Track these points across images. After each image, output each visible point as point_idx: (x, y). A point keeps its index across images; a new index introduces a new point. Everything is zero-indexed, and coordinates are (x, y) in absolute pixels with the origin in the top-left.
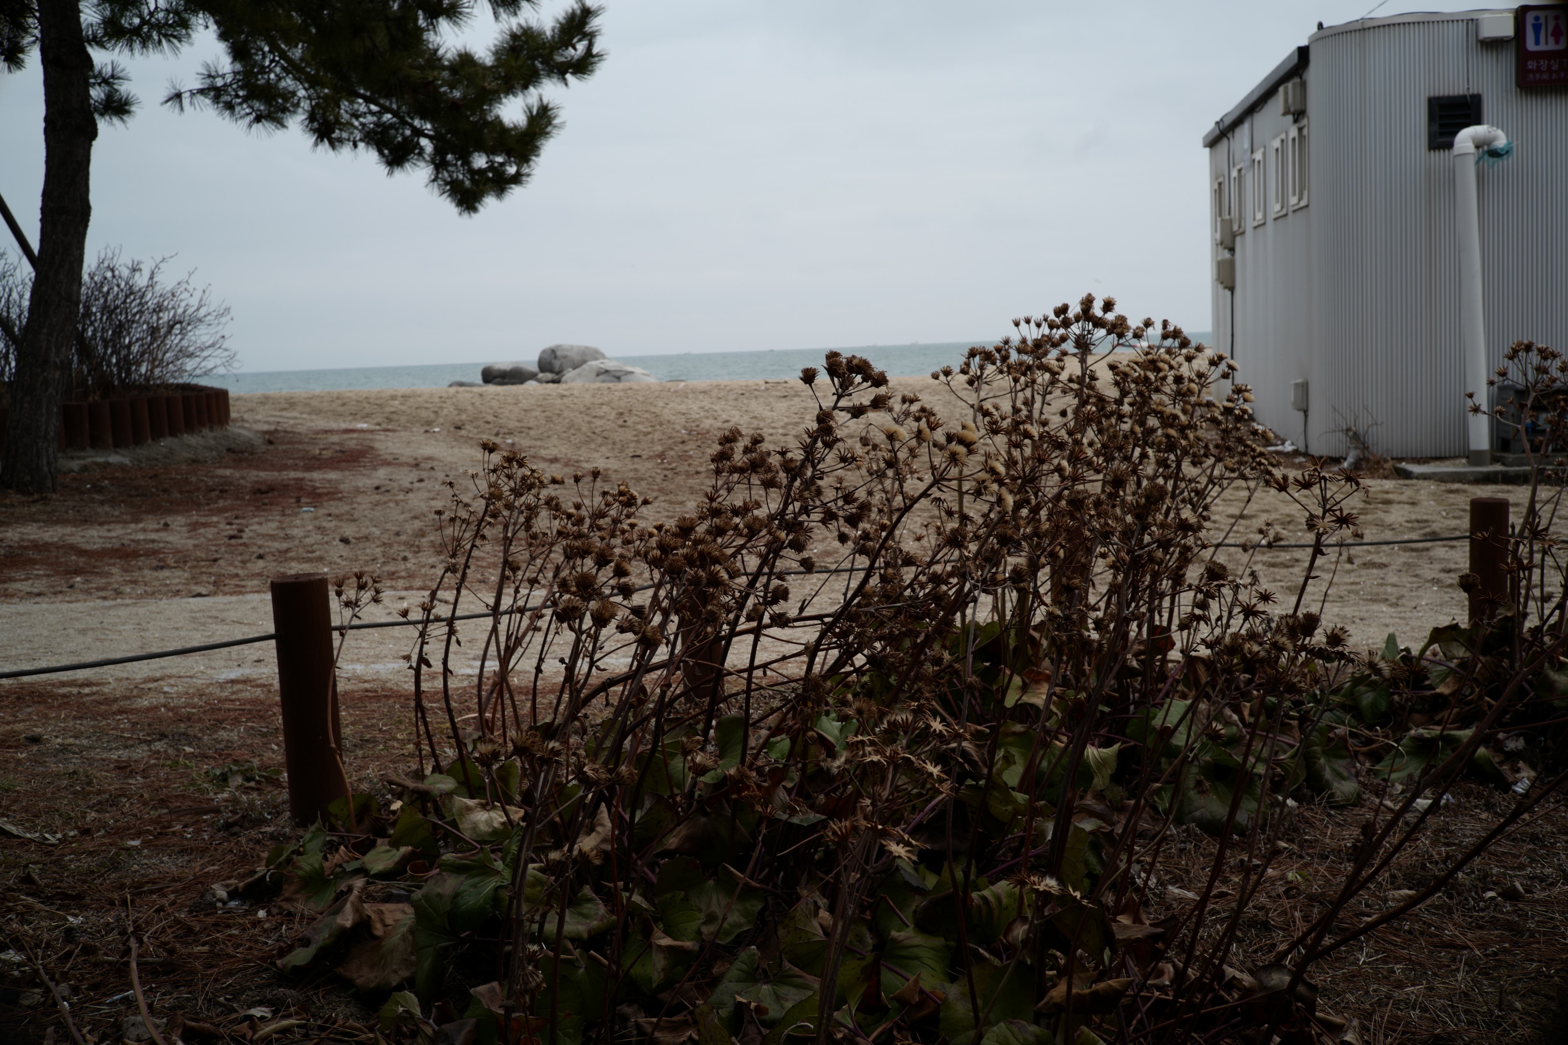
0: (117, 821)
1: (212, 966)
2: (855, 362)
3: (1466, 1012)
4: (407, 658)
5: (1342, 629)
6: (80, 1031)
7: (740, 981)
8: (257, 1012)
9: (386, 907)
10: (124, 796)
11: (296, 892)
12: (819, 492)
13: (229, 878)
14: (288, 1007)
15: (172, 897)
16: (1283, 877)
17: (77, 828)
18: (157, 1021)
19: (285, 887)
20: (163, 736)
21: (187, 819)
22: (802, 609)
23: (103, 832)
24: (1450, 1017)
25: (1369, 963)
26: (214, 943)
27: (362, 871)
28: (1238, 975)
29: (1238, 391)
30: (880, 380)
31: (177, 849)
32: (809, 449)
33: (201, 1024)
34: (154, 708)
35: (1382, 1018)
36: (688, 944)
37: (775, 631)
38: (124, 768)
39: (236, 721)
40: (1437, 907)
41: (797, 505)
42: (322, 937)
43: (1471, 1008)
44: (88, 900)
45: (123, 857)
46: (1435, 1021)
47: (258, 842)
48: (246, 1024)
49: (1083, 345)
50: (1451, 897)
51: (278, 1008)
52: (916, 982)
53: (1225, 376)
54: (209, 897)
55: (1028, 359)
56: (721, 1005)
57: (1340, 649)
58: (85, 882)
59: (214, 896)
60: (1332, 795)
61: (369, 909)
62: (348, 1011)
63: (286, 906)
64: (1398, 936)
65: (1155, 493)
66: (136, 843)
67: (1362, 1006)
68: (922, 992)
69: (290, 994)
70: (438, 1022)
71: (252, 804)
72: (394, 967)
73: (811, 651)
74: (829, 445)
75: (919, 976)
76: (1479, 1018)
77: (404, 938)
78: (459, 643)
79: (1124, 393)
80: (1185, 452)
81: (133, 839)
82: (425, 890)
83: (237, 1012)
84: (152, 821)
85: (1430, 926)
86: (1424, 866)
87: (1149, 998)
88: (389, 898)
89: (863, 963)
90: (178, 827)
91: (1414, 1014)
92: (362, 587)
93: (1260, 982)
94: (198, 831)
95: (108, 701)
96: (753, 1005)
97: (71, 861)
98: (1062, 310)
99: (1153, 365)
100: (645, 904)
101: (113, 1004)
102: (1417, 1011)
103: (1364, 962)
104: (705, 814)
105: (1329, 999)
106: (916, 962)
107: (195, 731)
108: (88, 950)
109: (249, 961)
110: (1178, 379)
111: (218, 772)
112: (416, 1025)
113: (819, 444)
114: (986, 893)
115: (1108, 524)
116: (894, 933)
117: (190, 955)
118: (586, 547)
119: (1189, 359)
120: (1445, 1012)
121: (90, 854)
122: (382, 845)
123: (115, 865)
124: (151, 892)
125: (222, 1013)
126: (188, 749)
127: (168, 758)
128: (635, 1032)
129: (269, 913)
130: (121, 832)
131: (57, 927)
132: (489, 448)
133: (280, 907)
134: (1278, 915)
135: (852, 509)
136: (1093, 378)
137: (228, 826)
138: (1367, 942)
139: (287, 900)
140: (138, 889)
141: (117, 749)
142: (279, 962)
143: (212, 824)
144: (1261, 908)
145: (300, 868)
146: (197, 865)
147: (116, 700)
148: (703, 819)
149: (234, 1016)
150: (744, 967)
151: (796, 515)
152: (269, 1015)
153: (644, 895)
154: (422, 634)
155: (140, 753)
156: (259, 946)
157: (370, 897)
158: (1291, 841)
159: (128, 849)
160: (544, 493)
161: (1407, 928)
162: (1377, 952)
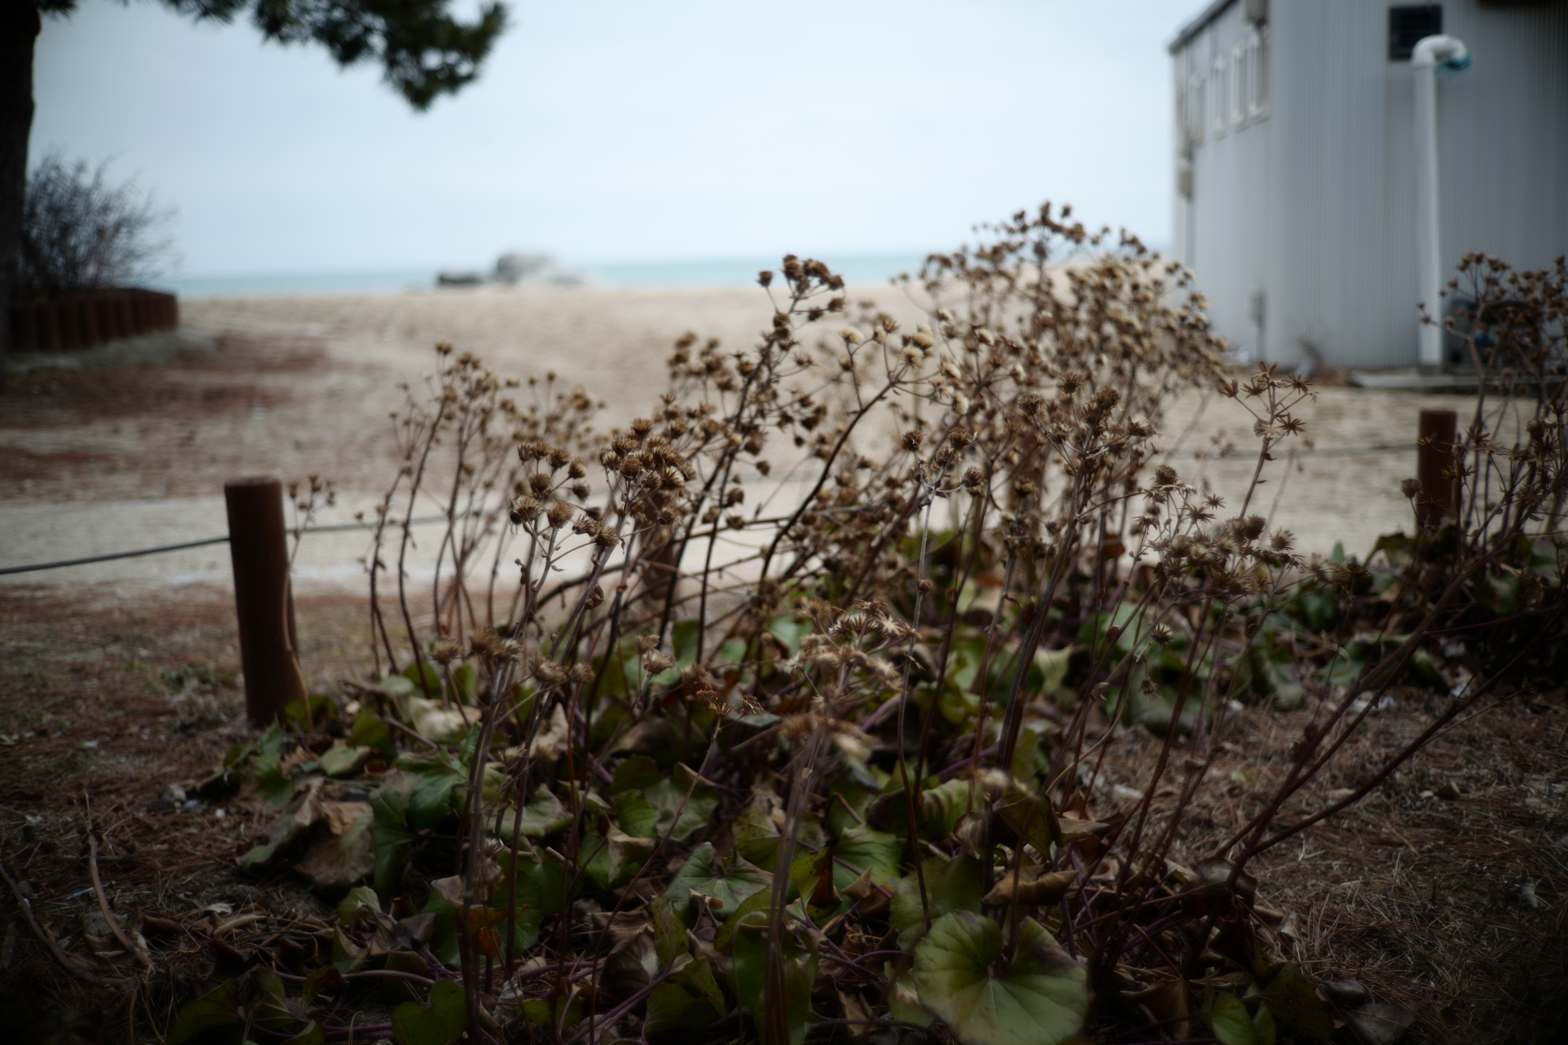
0: (73, 723)
1: (172, 864)
2: (812, 265)
3: (1401, 906)
4: (363, 561)
5: (1287, 532)
6: (41, 926)
7: (695, 876)
8: (218, 908)
9: (344, 806)
10: (80, 697)
11: (255, 791)
12: (775, 396)
13: (187, 778)
14: (248, 902)
15: (130, 797)
16: (1227, 777)
17: (33, 729)
18: (118, 917)
19: (243, 787)
20: (117, 639)
21: (144, 721)
22: (758, 512)
23: (58, 734)
24: (1384, 910)
25: (1308, 859)
26: (174, 841)
27: (319, 771)
28: (1180, 869)
29: (1194, 299)
30: (836, 284)
31: (134, 750)
32: (765, 354)
33: (162, 919)
34: (107, 612)
35: (1319, 911)
36: (644, 841)
37: (731, 534)
38: (79, 671)
39: (191, 625)
40: (1375, 806)
41: (753, 409)
42: (280, 835)
43: (1405, 902)
44: (45, 800)
45: (80, 757)
46: (1369, 914)
47: (215, 743)
48: (206, 919)
49: (1041, 251)
50: (1389, 796)
51: (238, 903)
52: (868, 876)
53: (1182, 284)
54: (167, 797)
55: (986, 265)
56: (676, 899)
57: (1285, 552)
58: (42, 782)
59: (172, 795)
60: (1276, 699)
61: (327, 808)
62: (307, 907)
63: (245, 806)
64: (1337, 834)
65: (1107, 398)
66: (92, 744)
67: (1300, 900)
68: (873, 886)
69: (248, 890)
70: (398, 917)
71: (208, 707)
72: (353, 864)
73: (767, 554)
74: (784, 348)
75: (870, 871)
76: (1413, 911)
77: (362, 836)
78: (414, 545)
79: (1081, 299)
80: (1140, 359)
81: (90, 740)
82: (383, 788)
83: (197, 907)
84: (108, 723)
85: (1368, 824)
86: (1363, 767)
87: (1093, 893)
88: (346, 797)
89: (816, 858)
90: (134, 729)
91: (1350, 908)
92: (315, 489)
93: (1202, 875)
94: (155, 733)
95: (62, 604)
96: (707, 899)
97: (28, 761)
98: (1020, 216)
99: (1110, 272)
100: (601, 803)
101: (74, 900)
102: (1353, 905)
103: (1303, 859)
104: (661, 715)
105: (1269, 893)
106: (867, 858)
107: (150, 633)
108: (48, 848)
109: (207, 859)
110: (1135, 287)
111: (173, 674)
112: (375, 919)
113: (776, 348)
114: (937, 791)
115: (1060, 429)
116: (847, 831)
117: (149, 853)
118: (541, 449)
119: (1146, 266)
120: (1380, 905)
121: (48, 754)
122: (339, 746)
123: (72, 766)
124: (109, 792)
125: (182, 909)
126: (143, 652)
127: (122, 660)
128: (592, 926)
129: (227, 812)
130: (76, 734)
131: (16, 826)
132: (444, 350)
133: (239, 807)
134: (1222, 813)
135: (808, 412)
136: (1050, 284)
137: (184, 728)
138: (1307, 838)
139: (246, 799)
140: (96, 789)
141: (72, 651)
142: (238, 860)
143: (169, 726)
144: (1205, 807)
145: (257, 768)
146: (154, 767)
147: (68, 604)
148: (658, 721)
149: (194, 912)
150: (699, 862)
151: (752, 419)
152: (229, 911)
153: (601, 794)
154: (378, 538)
155: (95, 656)
156: (218, 844)
157: (329, 797)
158: (1236, 742)
159: (85, 750)
160: (499, 397)
161: (1345, 826)
162: (1316, 849)
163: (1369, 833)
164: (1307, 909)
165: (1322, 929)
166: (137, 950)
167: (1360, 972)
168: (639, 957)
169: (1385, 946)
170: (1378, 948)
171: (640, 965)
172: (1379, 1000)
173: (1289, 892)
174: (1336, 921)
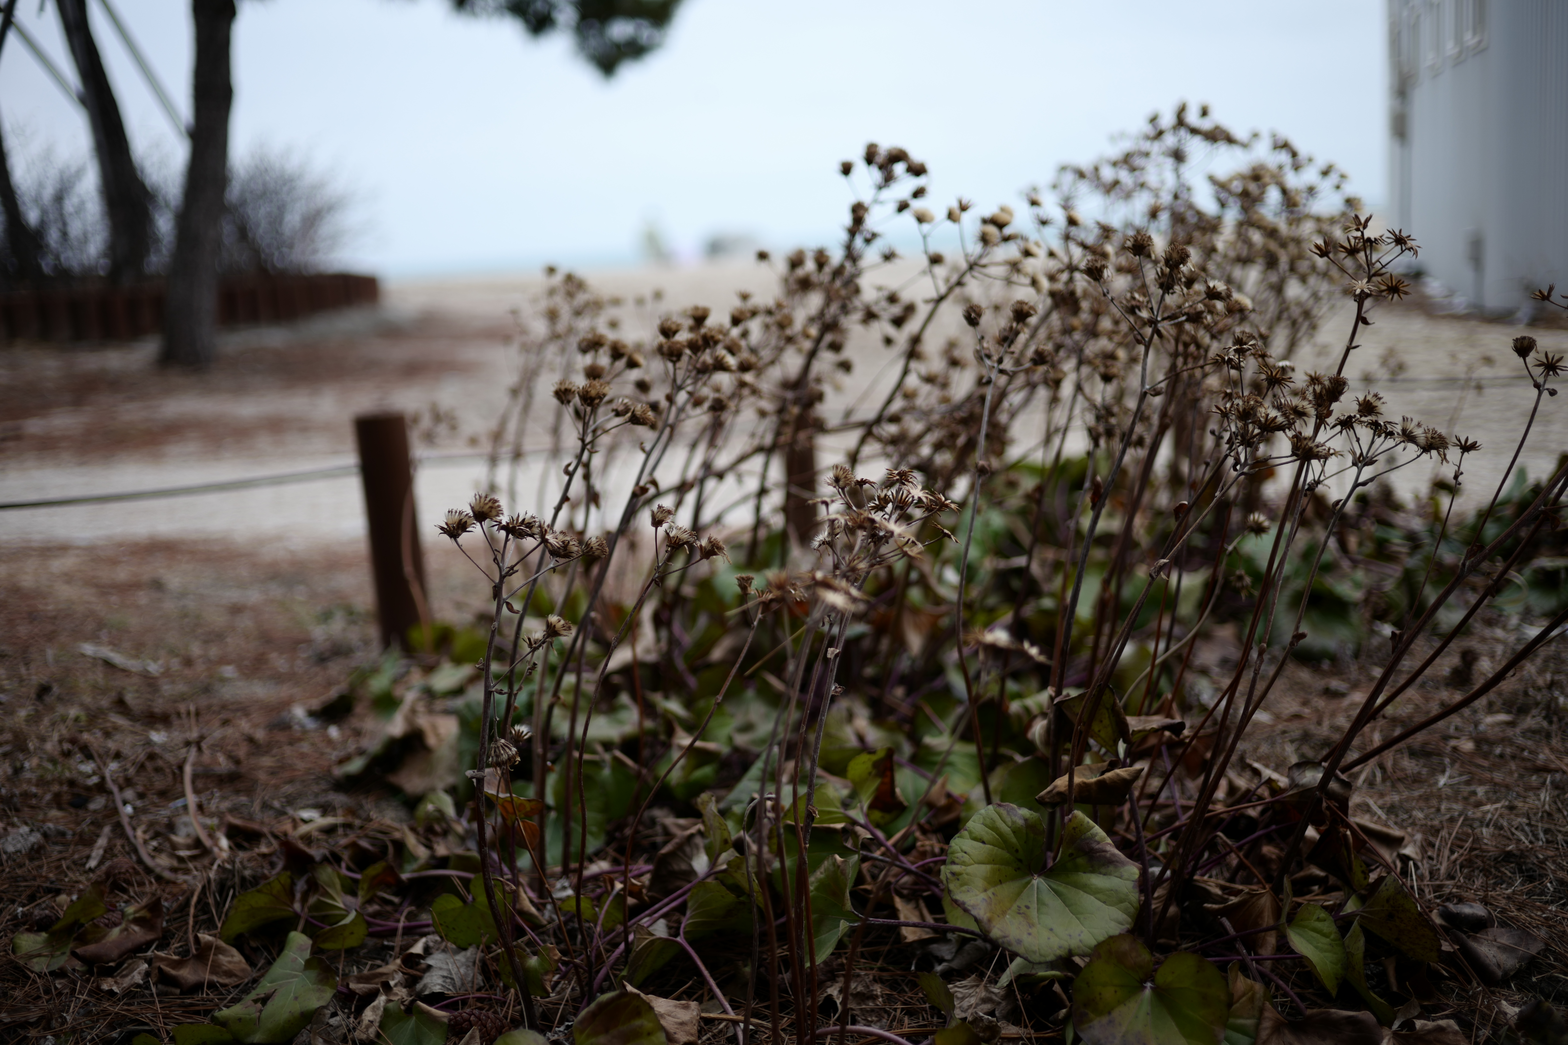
0: (219, 651)
1: (275, 776)
2: (895, 152)
3: (1546, 831)
5: (1376, 399)
6: (134, 830)
8: (306, 814)
9: (441, 720)
10: (230, 632)
11: (368, 710)
12: (858, 291)
13: (311, 699)
18: (205, 821)
19: (356, 704)
25: (1450, 785)
27: (425, 689)
28: (1275, 776)
30: (917, 170)
31: (268, 675)
32: (849, 248)
33: (247, 823)
38: (236, 609)
40: (1534, 732)
41: (837, 305)
42: (374, 746)
43: (1552, 827)
44: (174, 719)
45: (215, 683)
46: (1509, 839)
48: (291, 824)
49: (1178, 156)
50: (1551, 722)
51: (325, 809)
52: (943, 785)
54: (288, 718)
57: (1373, 418)
59: (293, 716)
63: (356, 723)
64: (1487, 760)
68: (949, 796)
69: (339, 799)
70: (470, 821)
71: (348, 638)
74: (868, 241)
75: (949, 781)
77: (451, 748)
82: (467, 697)
83: (287, 814)
88: (443, 713)
89: (874, 758)
91: (1487, 831)
93: (1295, 782)
96: (769, 803)
97: (167, 689)
98: (1154, 120)
102: (1491, 829)
103: (1444, 784)
106: (949, 767)
109: (310, 770)
111: (325, 609)
112: (448, 823)
116: (930, 741)
117: (256, 766)
122: (447, 666)
129: (340, 730)
132: (551, 270)
133: (351, 725)
135: (896, 310)
136: (1189, 191)
138: (1451, 765)
139: (359, 718)
141: (234, 590)
142: (337, 771)
145: (371, 689)
146: (284, 691)
149: (283, 817)
151: (836, 316)
153: (682, 703)
156: (323, 757)
161: (1497, 752)
162: (1461, 775)
163: (1524, 759)
164: (1436, 831)
165: (1452, 852)
166: (216, 850)
167: (1486, 896)
168: (690, 858)
169: (1521, 871)
170: (1514, 873)
171: (691, 866)
172: (1503, 924)
173: (1419, 815)
174: (1468, 845)
